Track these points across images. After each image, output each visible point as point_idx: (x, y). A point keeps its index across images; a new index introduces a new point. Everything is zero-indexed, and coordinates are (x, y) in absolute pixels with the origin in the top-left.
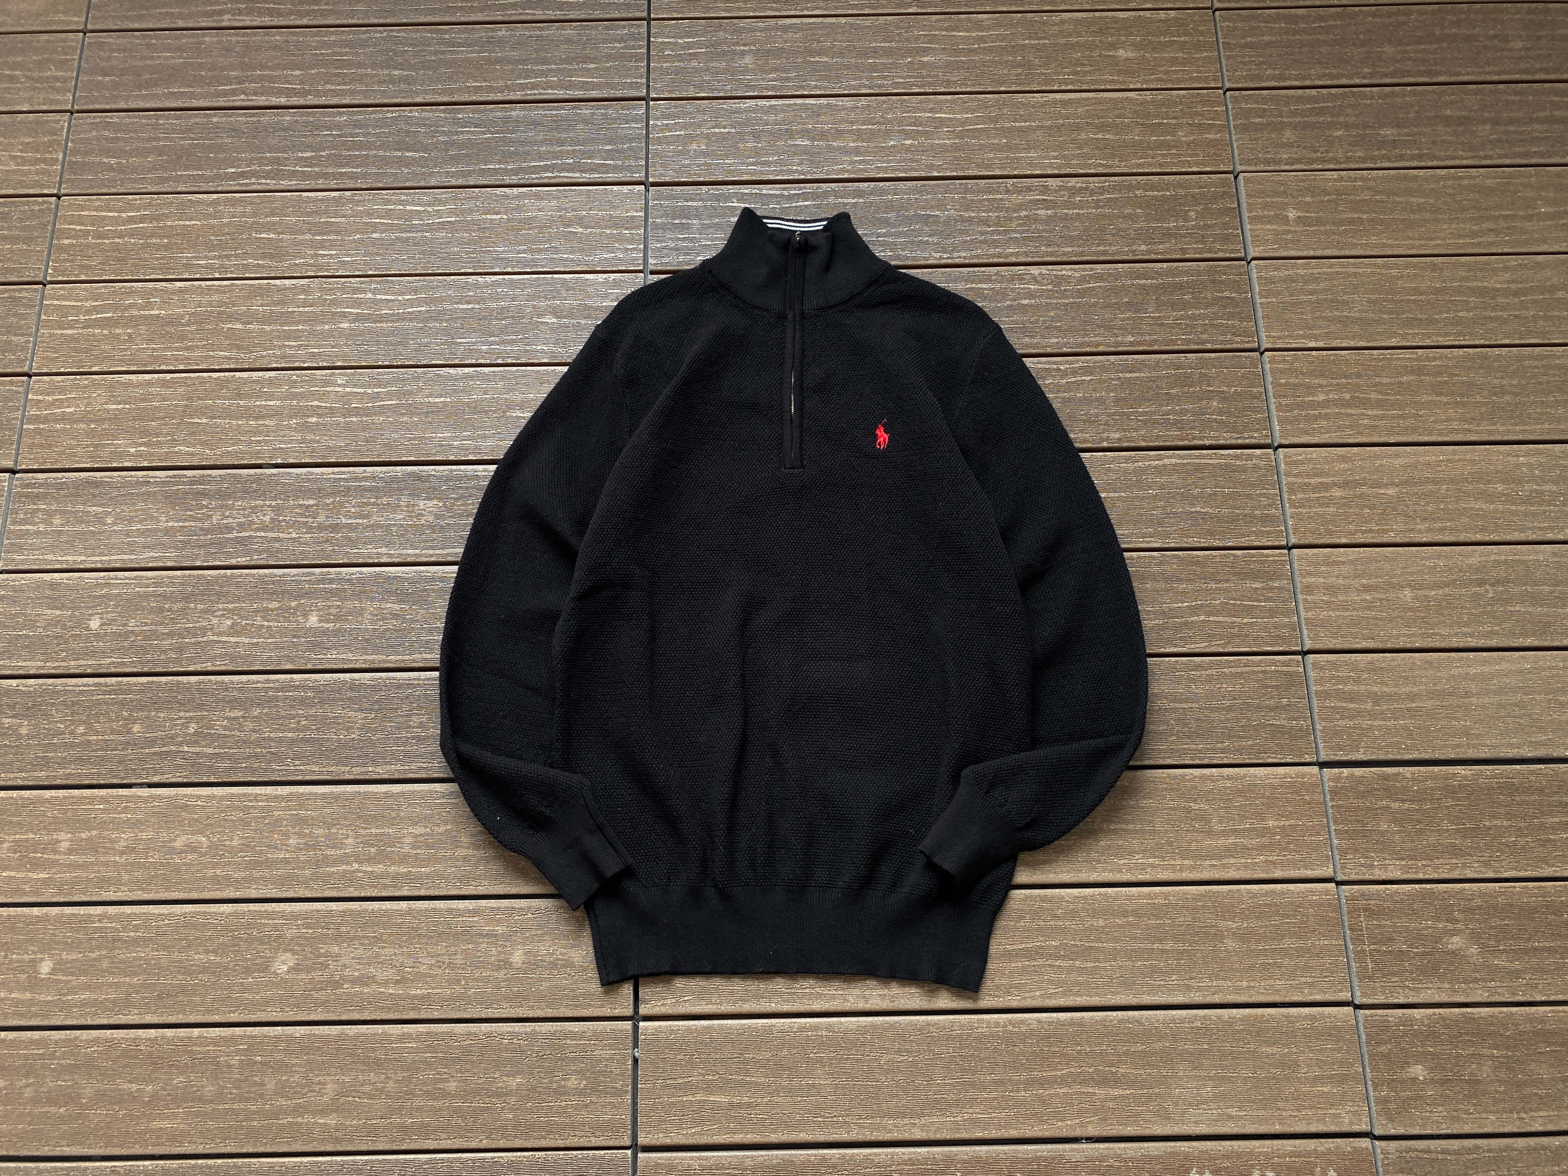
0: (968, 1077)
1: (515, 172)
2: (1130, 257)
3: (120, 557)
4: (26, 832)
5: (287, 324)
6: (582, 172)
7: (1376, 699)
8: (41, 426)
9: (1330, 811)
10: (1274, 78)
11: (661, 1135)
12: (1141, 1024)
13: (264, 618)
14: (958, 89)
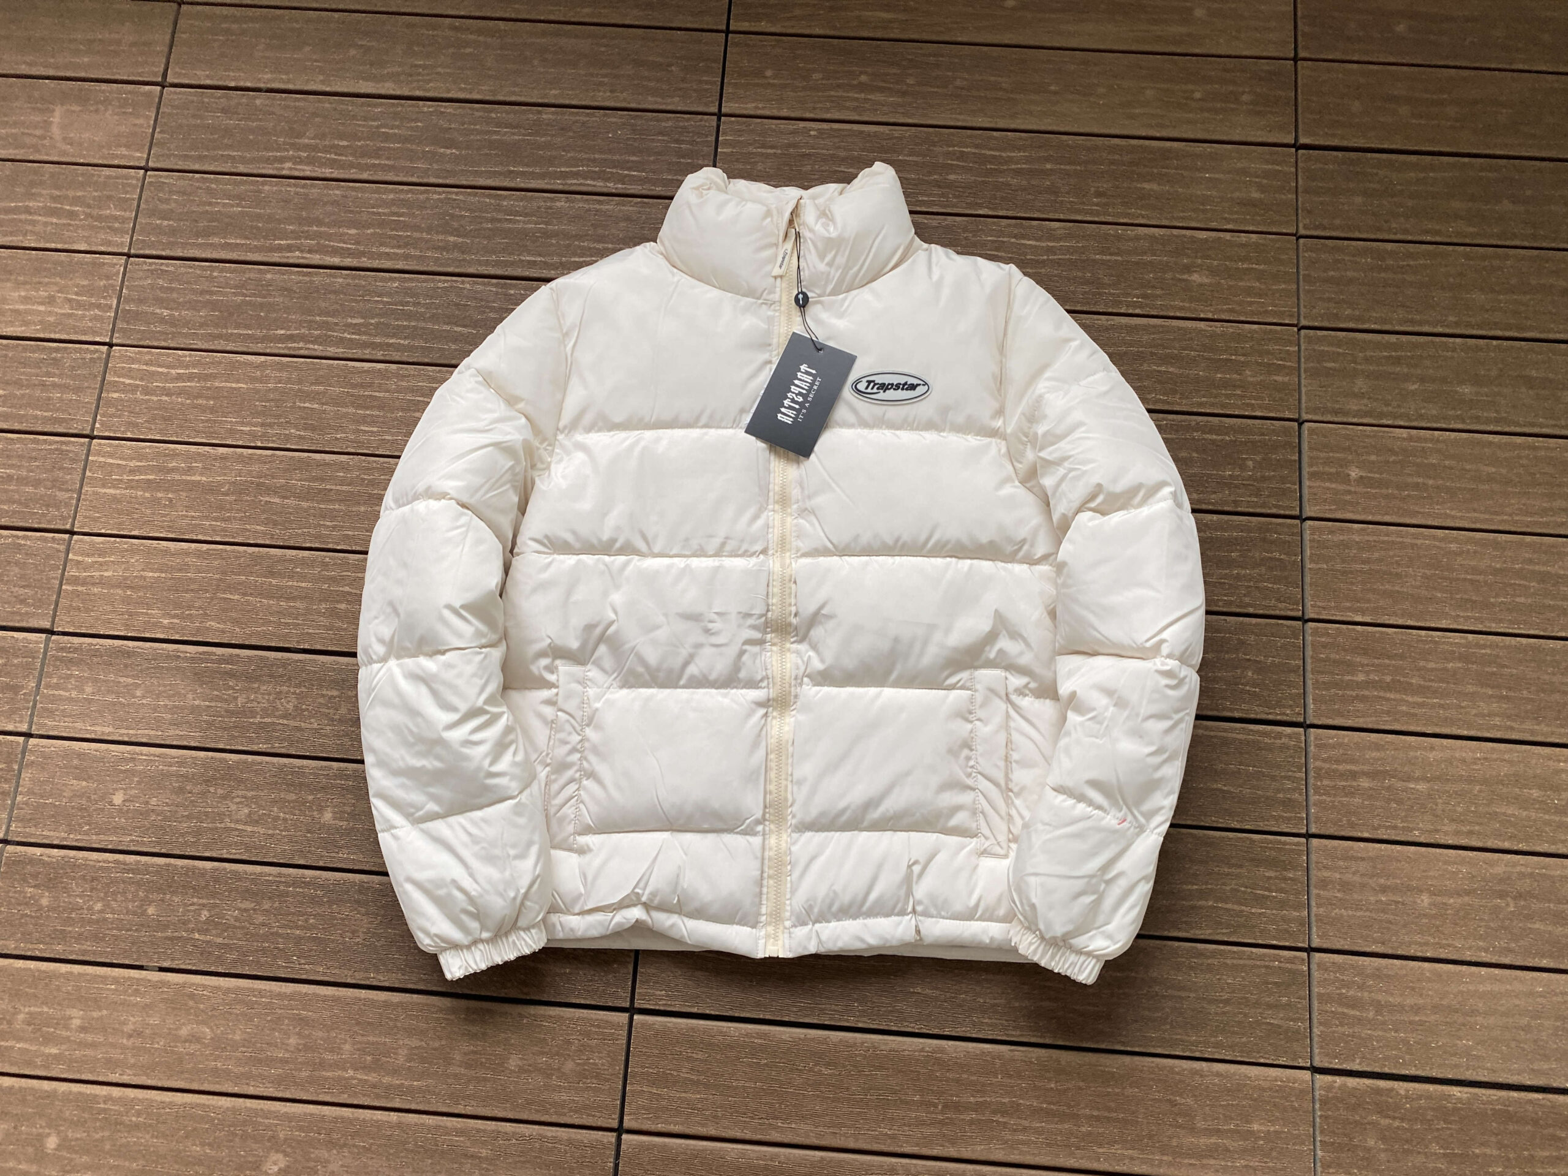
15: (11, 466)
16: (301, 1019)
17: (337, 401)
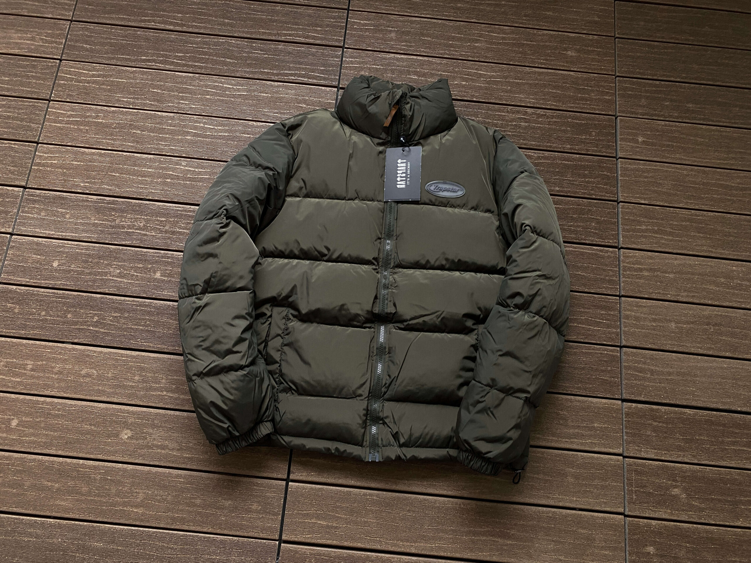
0: (440, 527)
1: (277, 75)
2: (562, 150)
3: (71, 234)
4: (13, 358)
5: (161, 134)
6: (309, 78)
7: (652, 372)
8: (41, 168)
9: (624, 423)
10: (639, 73)
11: (294, 536)
12: (524, 511)
13: (135, 271)
14: (490, 61)
15: (9, 112)
16: (142, 368)
17: (170, 90)
